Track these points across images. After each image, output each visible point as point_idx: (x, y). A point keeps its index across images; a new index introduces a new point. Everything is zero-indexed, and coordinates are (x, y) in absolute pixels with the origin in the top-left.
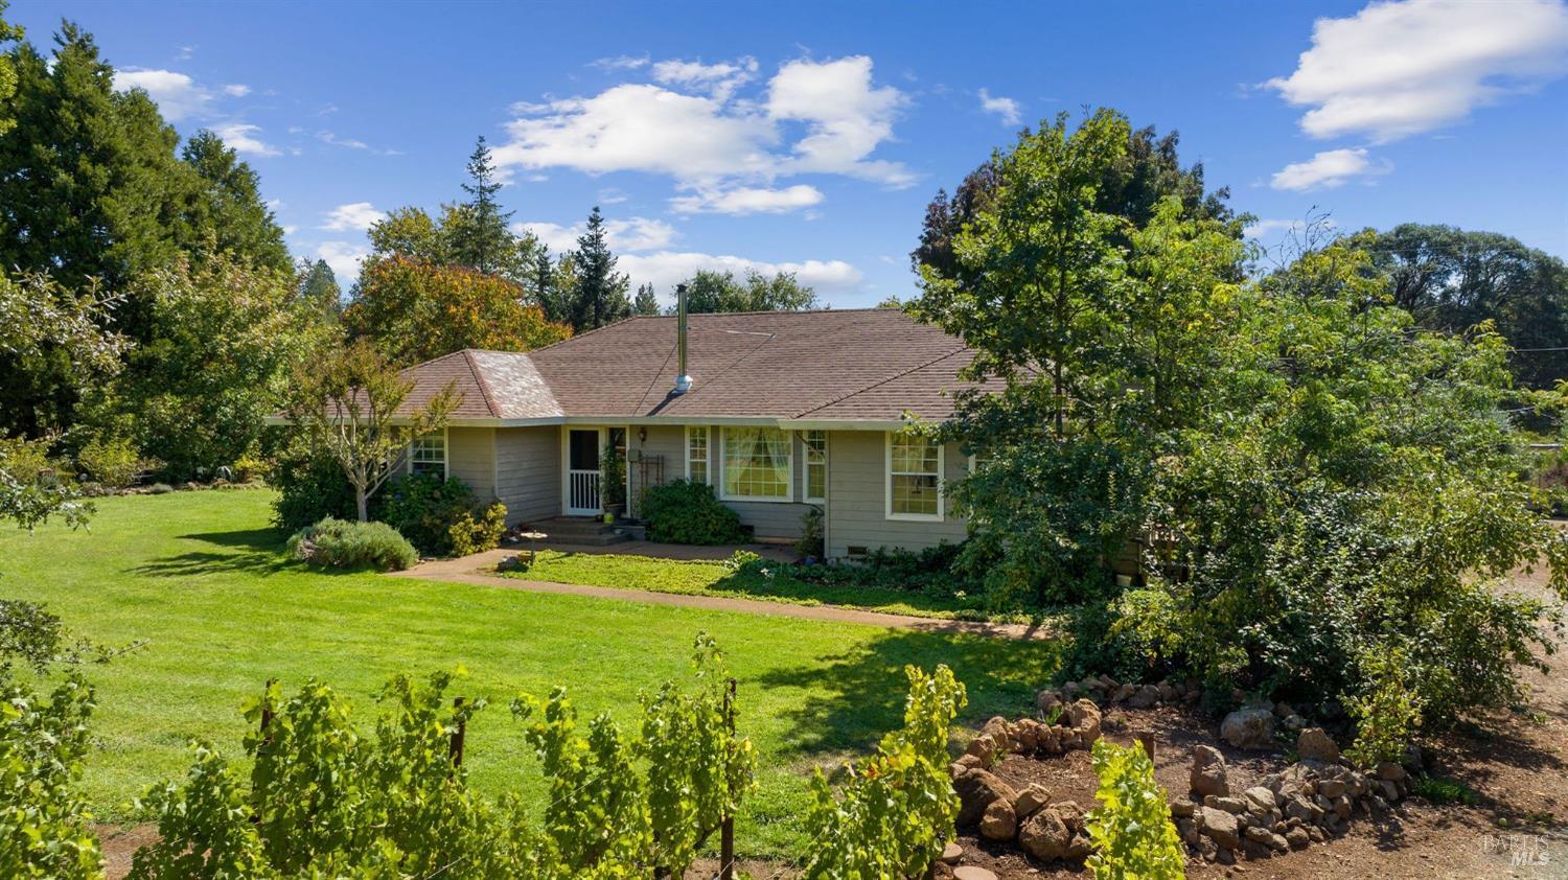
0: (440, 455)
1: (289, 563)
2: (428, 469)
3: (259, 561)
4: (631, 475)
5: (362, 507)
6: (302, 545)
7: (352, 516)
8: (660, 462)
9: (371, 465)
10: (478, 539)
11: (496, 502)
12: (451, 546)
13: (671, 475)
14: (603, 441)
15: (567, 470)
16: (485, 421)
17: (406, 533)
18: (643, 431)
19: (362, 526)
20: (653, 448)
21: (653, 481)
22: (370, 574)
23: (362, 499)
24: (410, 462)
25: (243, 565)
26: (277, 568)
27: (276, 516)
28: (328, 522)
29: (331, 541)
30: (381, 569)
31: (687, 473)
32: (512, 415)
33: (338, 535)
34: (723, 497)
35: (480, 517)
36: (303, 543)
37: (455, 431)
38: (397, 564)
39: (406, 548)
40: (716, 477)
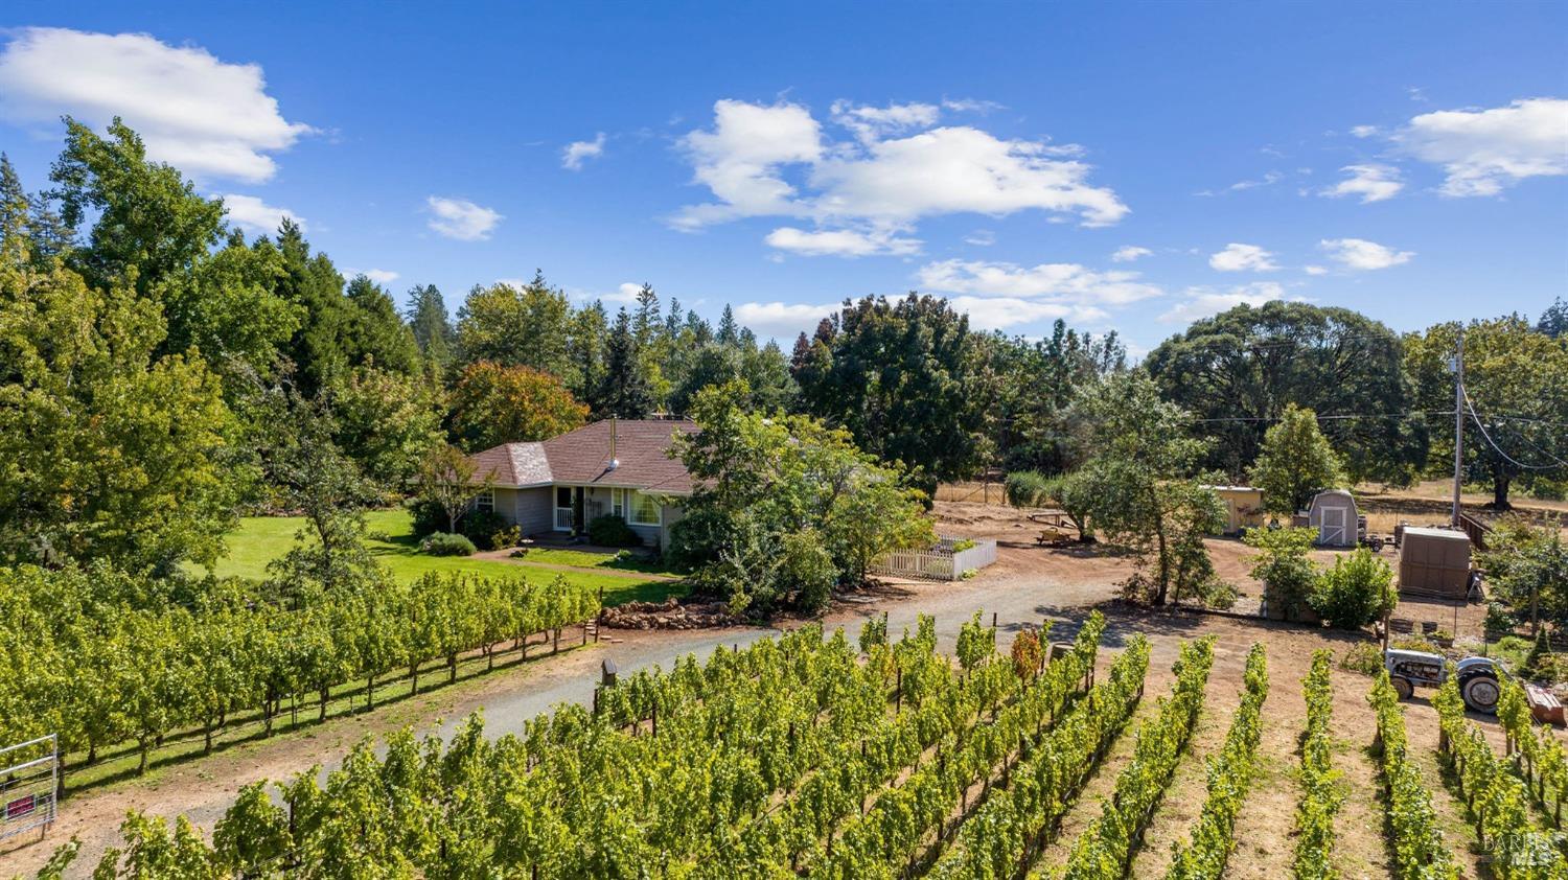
0: (491, 501)
1: (420, 552)
2: (485, 509)
3: (407, 550)
4: (587, 511)
5: (452, 526)
6: (426, 544)
7: (448, 531)
8: (599, 505)
9: (457, 506)
10: (506, 543)
11: (515, 524)
12: (493, 545)
13: (605, 512)
14: (573, 493)
15: (556, 508)
16: (510, 485)
17: (471, 539)
18: (592, 490)
19: (452, 536)
20: (596, 498)
21: (596, 515)
22: (455, 558)
23: (453, 522)
24: (476, 504)
25: (400, 552)
26: (415, 554)
27: (412, 529)
28: (437, 534)
29: (438, 542)
30: (460, 555)
31: (613, 511)
32: (524, 482)
33: (441, 540)
34: (629, 523)
35: (507, 532)
36: (426, 543)
37: (497, 490)
38: (466, 553)
39: (471, 546)
40: (626, 513)
